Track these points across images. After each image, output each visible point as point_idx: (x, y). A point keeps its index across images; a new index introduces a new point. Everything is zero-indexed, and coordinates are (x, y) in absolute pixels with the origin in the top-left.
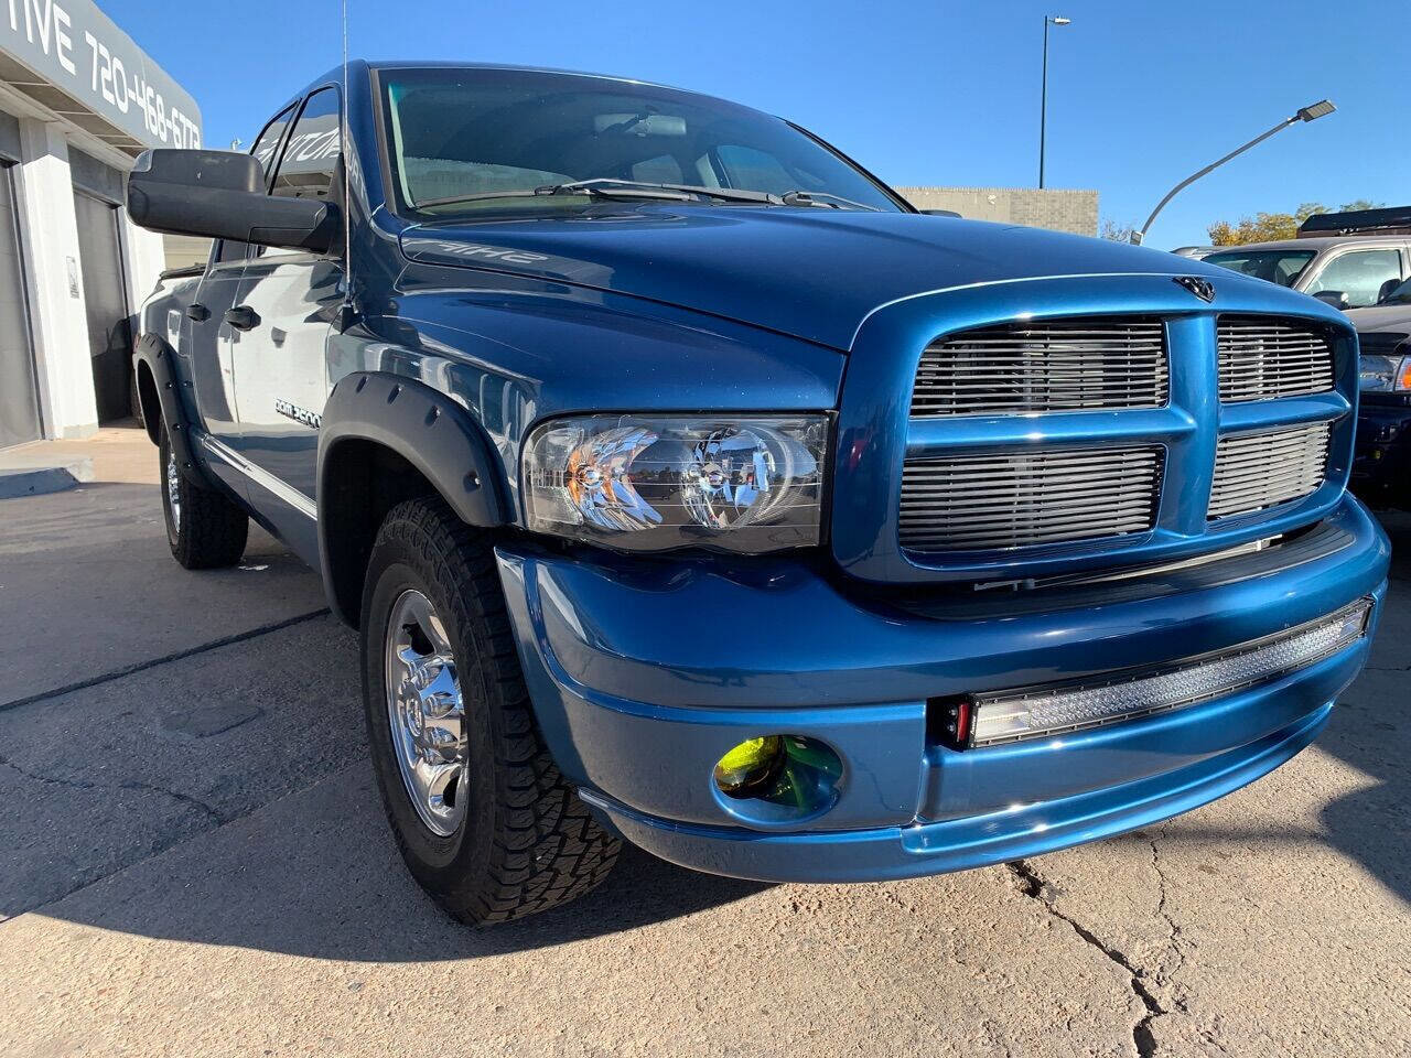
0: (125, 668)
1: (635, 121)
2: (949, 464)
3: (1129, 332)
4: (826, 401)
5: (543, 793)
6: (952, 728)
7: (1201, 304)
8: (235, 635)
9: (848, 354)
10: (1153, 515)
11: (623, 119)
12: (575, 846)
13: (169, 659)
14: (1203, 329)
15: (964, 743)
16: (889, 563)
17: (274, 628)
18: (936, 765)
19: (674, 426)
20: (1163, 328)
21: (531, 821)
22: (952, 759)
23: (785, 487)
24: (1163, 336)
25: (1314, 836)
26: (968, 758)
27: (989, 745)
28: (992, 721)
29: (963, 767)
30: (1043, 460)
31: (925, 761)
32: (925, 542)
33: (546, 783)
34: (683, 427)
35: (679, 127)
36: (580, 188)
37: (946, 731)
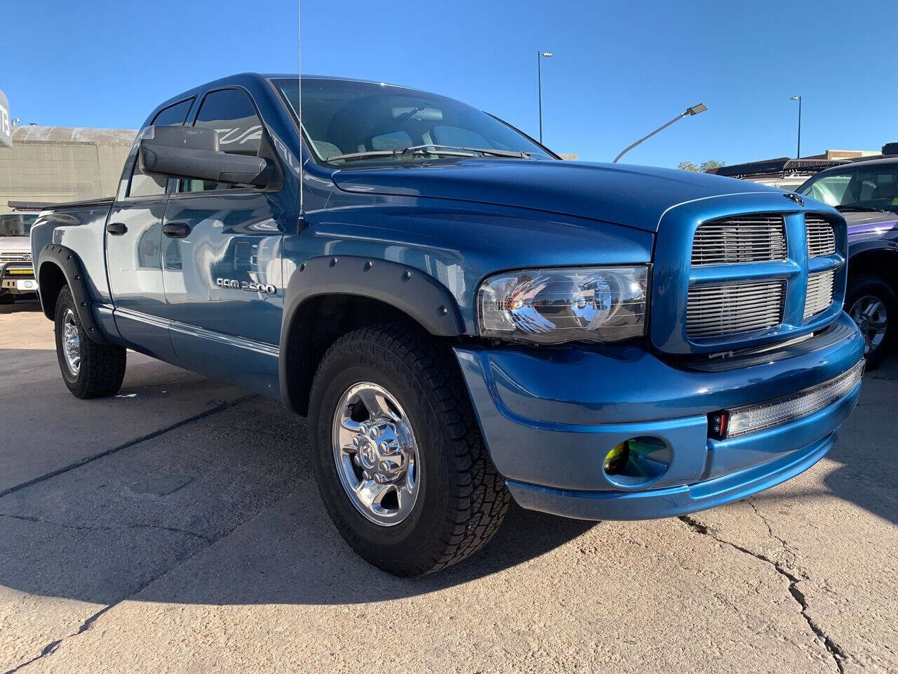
1: (415, 111)
2: (700, 291)
3: (768, 222)
4: (645, 257)
6: (717, 429)
7: (801, 208)
8: (144, 435)
9: (656, 234)
10: (781, 317)
11: (408, 110)
12: (486, 520)
13: (107, 453)
14: (799, 218)
15: (722, 436)
16: (677, 344)
18: (711, 449)
19: (568, 274)
20: (782, 220)
21: (469, 505)
22: (718, 445)
23: (619, 305)
24: (783, 224)
26: (724, 444)
27: (734, 436)
28: (734, 425)
29: (720, 448)
30: (737, 288)
31: (706, 448)
32: (694, 333)
33: (477, 482)
34: (574, 274)
35: (439, 115)
36: (418, 150)
37: (716, 431)
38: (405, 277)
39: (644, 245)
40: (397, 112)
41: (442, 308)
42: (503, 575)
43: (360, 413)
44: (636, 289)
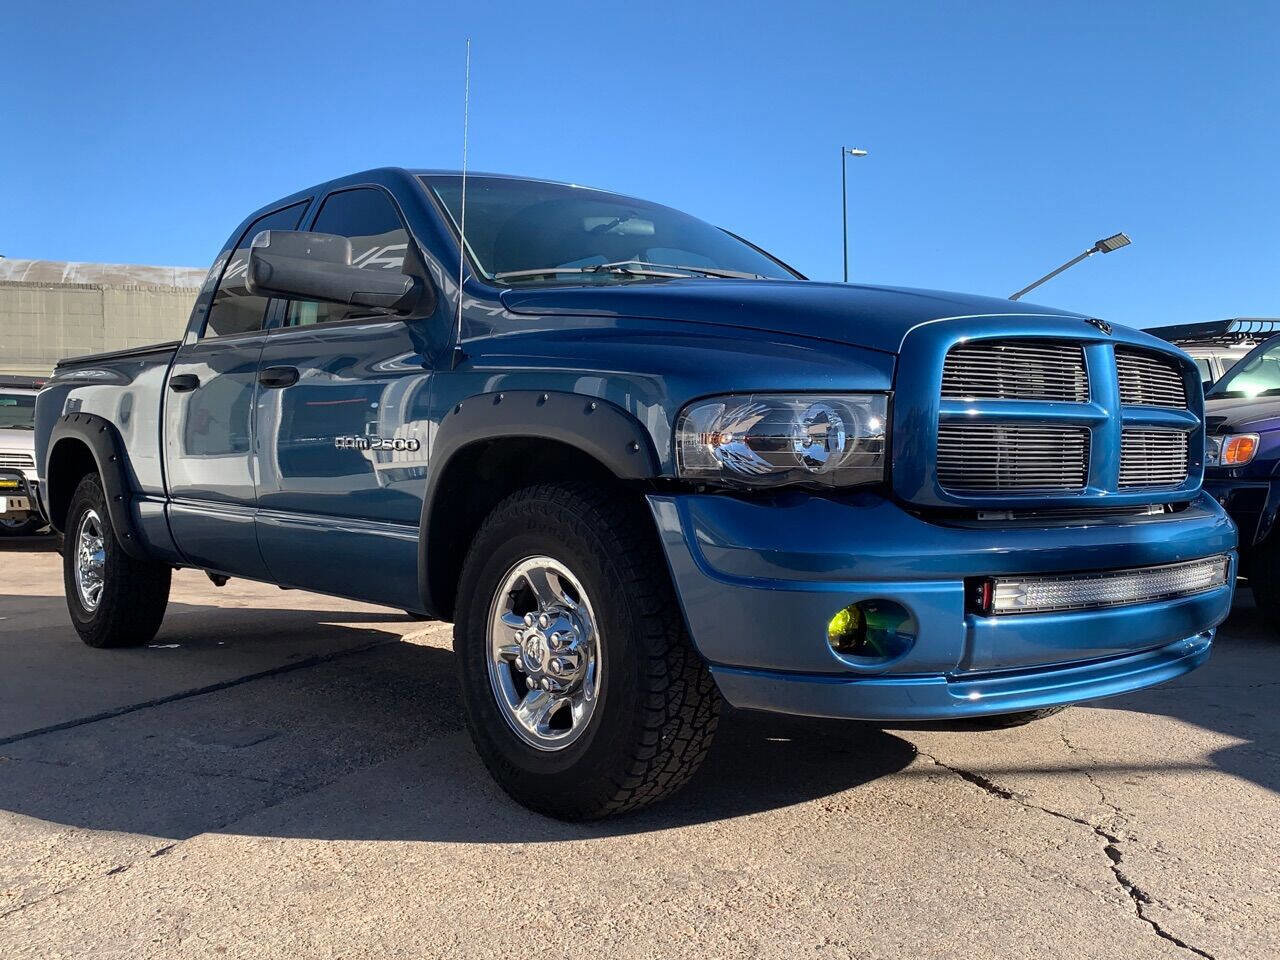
0: (116, 709)
1: (616, 223)
2: (960, 430)
3: (1061, 352)
4: (885, 384)
5: (672, 683)
6: (979, 601)
7: (1104, 335)
9: (897, 355)
10: (1085, 477)
11: (606, 221)
12: (686, 732)
14: (1106, 353)
15: (987, 611)
16: (928, 494)
17: (231, 684)
18: (971, 627)
20: (1082, 351)
21: (663, 704)
22: (981, 622)
23: (854, 446)
24: (1082, 356)
25: (1205, 767)
26: (993, 622)
27: (1003, 614)
28: (1004, 596)
29: (987, 628)
30: (1015, 432)
31: (964, 624)
32: (951, 479)
33: (675, 674)
34: (794, 401)
35: (650, 229)
36: (615, 268)
37: (977, 603)
38: (589, 409)
39: (883, 369)
40: (591, 223)
41: (632, 445)
42: (713, 825)
43: (524, 602)
44: (875, 425)
